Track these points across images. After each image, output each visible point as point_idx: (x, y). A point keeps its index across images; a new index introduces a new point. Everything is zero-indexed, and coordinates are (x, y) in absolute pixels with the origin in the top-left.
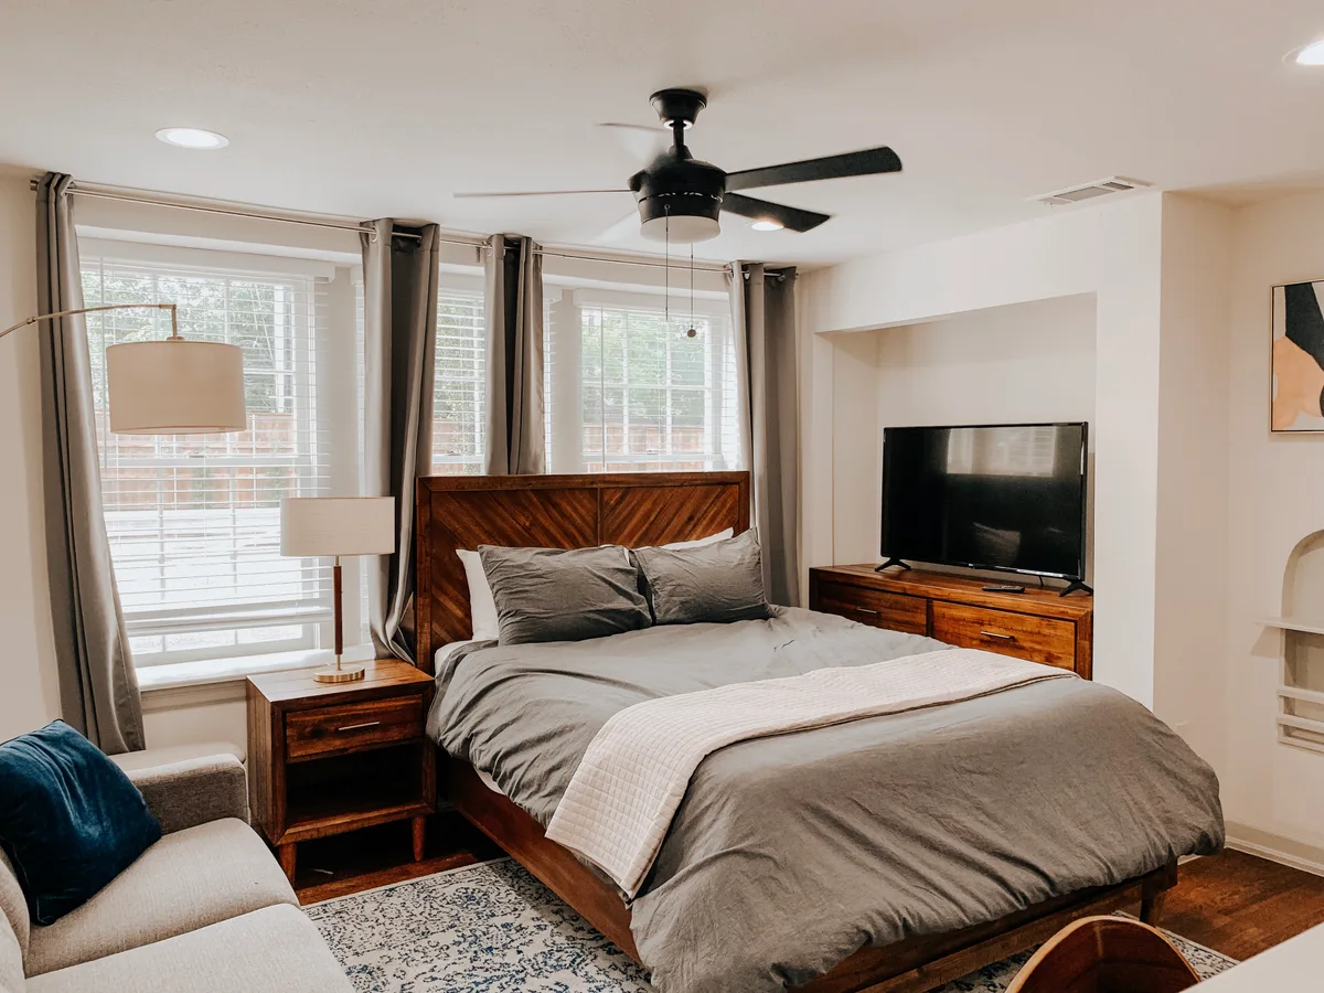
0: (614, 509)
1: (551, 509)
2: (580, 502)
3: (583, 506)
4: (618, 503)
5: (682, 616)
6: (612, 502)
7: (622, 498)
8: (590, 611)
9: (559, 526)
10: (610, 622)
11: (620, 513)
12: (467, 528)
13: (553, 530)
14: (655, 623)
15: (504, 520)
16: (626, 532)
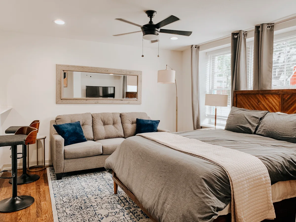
0: (287, 100)
1: (266, 100)
2: (275, 98)
3: (276, 99)
4: (289, 99)
5: (263, 134)
6: (286, 99)
7: (290, 97)
8: (238, 125)
9: (267, 104)
10: (243, 130)
11: (289, 103)
12: (244, 104)
13: (266, 106)
14: (255, 133)
15: (253, 102)
16: (291, 109)
